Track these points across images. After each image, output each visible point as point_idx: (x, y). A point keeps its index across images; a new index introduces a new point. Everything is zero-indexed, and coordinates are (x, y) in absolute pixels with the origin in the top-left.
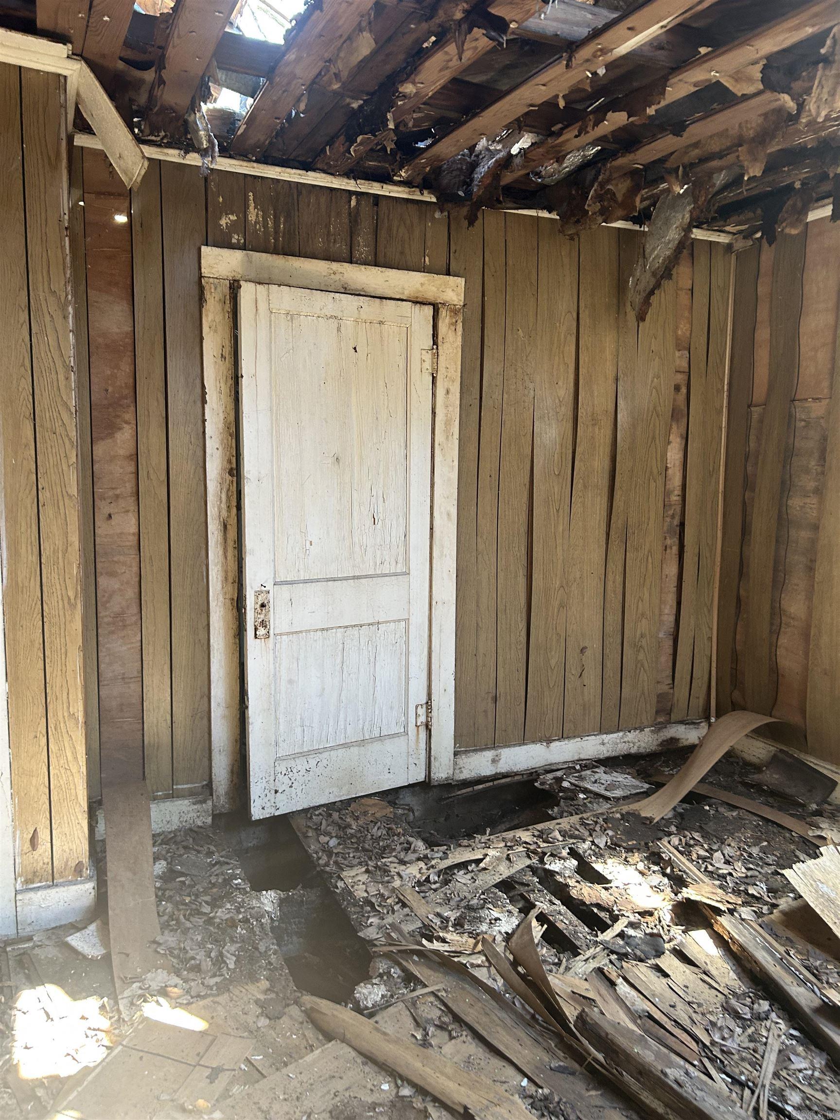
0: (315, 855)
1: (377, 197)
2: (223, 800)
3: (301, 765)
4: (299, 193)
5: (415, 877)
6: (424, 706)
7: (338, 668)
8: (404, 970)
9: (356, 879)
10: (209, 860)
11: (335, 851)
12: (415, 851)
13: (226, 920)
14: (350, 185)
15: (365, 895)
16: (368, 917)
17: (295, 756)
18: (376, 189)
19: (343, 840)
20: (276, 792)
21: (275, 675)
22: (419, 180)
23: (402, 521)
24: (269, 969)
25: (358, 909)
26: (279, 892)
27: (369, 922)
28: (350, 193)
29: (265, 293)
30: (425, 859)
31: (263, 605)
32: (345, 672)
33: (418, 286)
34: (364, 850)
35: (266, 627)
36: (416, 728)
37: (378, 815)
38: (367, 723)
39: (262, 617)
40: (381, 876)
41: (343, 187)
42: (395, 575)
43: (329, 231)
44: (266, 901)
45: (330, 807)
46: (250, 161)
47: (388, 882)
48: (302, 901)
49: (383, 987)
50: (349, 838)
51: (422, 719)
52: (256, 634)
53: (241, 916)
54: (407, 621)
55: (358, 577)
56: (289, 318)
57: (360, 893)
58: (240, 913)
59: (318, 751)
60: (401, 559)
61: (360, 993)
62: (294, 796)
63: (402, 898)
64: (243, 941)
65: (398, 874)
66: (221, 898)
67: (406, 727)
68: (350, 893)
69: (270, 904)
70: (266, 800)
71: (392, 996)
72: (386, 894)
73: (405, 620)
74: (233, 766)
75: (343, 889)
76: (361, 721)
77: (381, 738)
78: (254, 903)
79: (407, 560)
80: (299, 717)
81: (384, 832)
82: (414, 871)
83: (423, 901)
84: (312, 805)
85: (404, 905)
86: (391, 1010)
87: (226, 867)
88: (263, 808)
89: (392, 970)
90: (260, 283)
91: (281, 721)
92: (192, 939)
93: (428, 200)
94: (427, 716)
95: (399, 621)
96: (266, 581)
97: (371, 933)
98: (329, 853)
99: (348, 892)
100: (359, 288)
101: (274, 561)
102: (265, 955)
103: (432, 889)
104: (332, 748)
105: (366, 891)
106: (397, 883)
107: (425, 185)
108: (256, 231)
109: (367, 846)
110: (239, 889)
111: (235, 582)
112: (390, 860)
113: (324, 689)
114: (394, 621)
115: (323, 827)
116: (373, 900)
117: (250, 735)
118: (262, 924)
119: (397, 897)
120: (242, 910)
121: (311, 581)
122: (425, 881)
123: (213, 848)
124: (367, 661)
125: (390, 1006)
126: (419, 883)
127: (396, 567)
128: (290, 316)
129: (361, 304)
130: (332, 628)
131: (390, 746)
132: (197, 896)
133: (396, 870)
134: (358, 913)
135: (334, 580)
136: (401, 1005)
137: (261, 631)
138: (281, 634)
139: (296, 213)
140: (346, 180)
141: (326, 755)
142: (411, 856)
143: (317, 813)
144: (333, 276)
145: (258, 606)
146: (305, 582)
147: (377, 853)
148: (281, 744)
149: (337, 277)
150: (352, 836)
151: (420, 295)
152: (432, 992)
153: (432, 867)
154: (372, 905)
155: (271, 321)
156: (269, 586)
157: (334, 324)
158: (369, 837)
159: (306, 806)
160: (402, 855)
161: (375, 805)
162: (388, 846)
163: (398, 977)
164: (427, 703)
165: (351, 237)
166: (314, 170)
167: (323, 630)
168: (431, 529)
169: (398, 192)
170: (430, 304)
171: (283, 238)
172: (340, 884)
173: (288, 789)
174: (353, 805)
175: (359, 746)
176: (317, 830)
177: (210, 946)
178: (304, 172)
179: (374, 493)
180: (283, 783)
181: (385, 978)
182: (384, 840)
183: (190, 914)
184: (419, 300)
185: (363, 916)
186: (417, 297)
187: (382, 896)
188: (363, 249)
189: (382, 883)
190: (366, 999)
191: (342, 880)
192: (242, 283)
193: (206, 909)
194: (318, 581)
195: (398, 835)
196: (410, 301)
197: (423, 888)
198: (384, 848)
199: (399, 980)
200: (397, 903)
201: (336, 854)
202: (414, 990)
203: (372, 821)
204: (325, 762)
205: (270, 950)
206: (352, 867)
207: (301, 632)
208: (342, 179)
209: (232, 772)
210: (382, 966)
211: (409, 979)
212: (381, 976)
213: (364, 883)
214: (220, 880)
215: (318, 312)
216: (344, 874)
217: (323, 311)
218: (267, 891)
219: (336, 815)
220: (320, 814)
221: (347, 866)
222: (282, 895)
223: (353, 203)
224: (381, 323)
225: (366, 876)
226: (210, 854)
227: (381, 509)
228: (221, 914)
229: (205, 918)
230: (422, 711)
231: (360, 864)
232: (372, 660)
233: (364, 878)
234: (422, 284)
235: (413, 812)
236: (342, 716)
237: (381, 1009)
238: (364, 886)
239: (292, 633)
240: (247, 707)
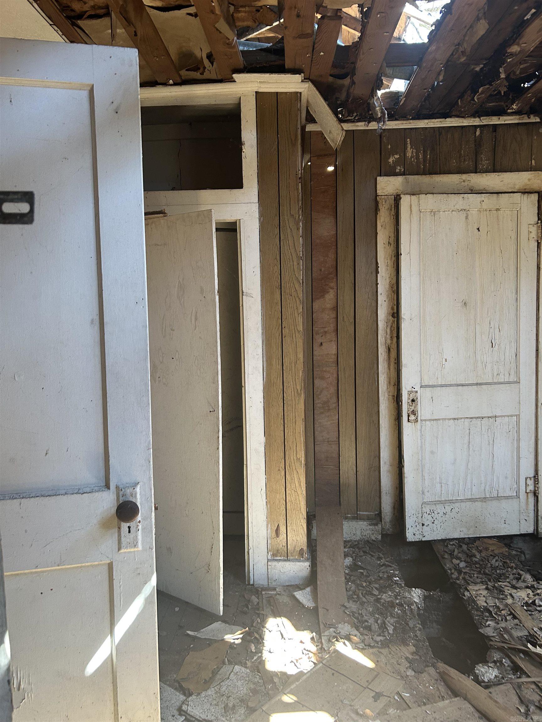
0: (449, 571)
1: (495, 126)
2: (388, 526)
3: (440, 509)
4: (440, 134)
5: (524, 599)
6: (533, 479)
7: (466, 446)
8: (513, 662)
9: (479, 592)
10: (379, 562)
11: (464, 571)
12: (524, 581)
13: (388, 602)
14: (476, 122)
15: (485, 605)
16: (487, 621)
17: (436, 503)
18: (495, 121)
19: (470, 564)
20: (423, 525)
21: (421, 447)
22: (527, 108)
23: (513, 345)
24: (416, 640)
25: (479, 613)
26: (424, 591)
27: (487, 623)
28: (476, 127)
29: (416, 200)
30: (532, 587)
31: (413, 401)
32: (471, 449)
33: (526, 181)
34: (485, 574)
35: (415, 414)
36: (526, 494)
37: (496, 552)
38: (487, 487)
39: (413, 408)
40: (497, 594)
41: (470, 124)
42: (509, 383)
43: (461, 154)
44: (414, 595)
45: (461, 541)
46: (408, 119)
47: (503, 599)
49: (496, 670)
50: (474, 564)
51: (531, 488)
52: (408, 419)
53: (398, 601)
54: (518, 416)
55: (481, 384)
57: (481, 602)
58: (398, 599)
59: (451, 502)
60: (512, 373)
61: (479, 670)
62: (435, 529)
63: (513, 612)
64: (399, 618)
65: (511, 595)
66: (385, 587)
67: (518, 492)
68: (474, 601)
69: (417, 598)
70: (416, 529)
71: (503, 678)
72: (501, 607)
73: (516, 415)
74: (395, 504)
75: (469, 598)
76: (483, 485)
77: (498, 498)
78: (407, 594)
79: (517, 373)
80: (438, 478)
81: (501, 564)
82: (523, 595)
83: (530, 617)
84: (448, 537)
85: (515, 617)
86: (502, 687)
87: (389, 568)
88: (414, 535)
89: (504, 660)
90: (413, 195)
91: (426, 478)
92: (366, 609)
93: (534, 121)
94: (535, 487)
95: (512, 416)
96: (415, 385)
97: (489, 632)
98: (460, 572)
99: (472, 600)
100: (481, 188)
101: (421, 371)
102: (413, 629)
103: (537, 610)
104: (462, 501)
105: (486, 602)
106: (510, 601)
107: (532, 111)
108: (412, 162)
109: (487, 571)
110: (397, 584)
111: (395, 385)
112: (504, 584)
113: (455, 460)
114: (508, 416)
115: (456, 553)
116: (491, 609)
117: (406, 485)
118: (412, 609)
119: (509, 610)
121: (446, 386)
122: (531, 603)
123: (381, 555)
124: (487, 443)
125: (502, 684)
126: (527, 604)
127: (509, 378)
128: (433, 213)
129: (483, 199)
130: (461, 418)
131: (504, 504)
132: (370, 583)
133: (509, 592)
134: (480, 616)
135: (463, 385)
136: (509, 686)
137: (412, 417)
138: (425, 420)
139: (438, 147)
140: (473, 119)
141: (457, 505)
142: (521, 584)
143: (451, 543)
144: (463, 183)
145: (410, 401)
146: (442, 386)
147: (495, 578)
148: (426, 494)
149: (466, 184)
150: (476, 563)
151: (528, 187)
152: (534, 683)
153: (538, 594)
154: (490, 612)
155: (420, 218)
156: (417, 388)
157: (463, 215)
158: (489, 565)
159: (443, 538)
160: (514, 582)
161: (493, 544)
162: (503, 574)
163: (508, 666)
164: (535, 477)
165: (476, 156)
166: (451, 117)
167: (455, 419)
168: (537, 350)
169: (511, 120)
170: (536, 192)
171: (429, 163)
172: (467, 594)
173: (431, 524)
174: (477, 543)
175: (482, 501)
176: (451, 554)
177: (377, 616)
178: (444, 119)
179: (492, 325)
180: (427, 519)
181: (498, 664)
182: (500, 569)
183: (366, 594)
184: (527, 190)
185: (483, 619)
186: (525, 189)
187: (498, 608)
188: (485, 163)
189: (498, 599)
190: (483, 676)
191: (468, 591)
192: (402, 196)
193: (376, 592)
194: (451, 385)
195: (512, 568)
196: (519, 192)
197: (530, 608)
198: (500, 575)
199: (509, 668)
200: (509, 615)
201: (464, 573)
202: (520, 677)
203: (491, 555)
204: (457, 510)
205: (416, 627)
206: (476, 583)
207: (439, 419)
208: (469, 119)
209: (394, 508)
210: (496, 656)
211: (516, 669)
212: (495, 662)
213: (484, 596)
214: (385, 576)
215: (453, 208)
216: (470, 587)
217: (456, 207)
218: (415, 588)
219: (465, 547)
220: (453, 544)
221: (472, 582)
222: (426, 593)
223: (478, 133)
224: (498, 210)
225: (486, 592)
226: (379, 558)
227: (497, 337)
228: (386, 597)
229: (375, 598)
230: (531, 482)
231: (482, 582)
232: (491, 442)
233: (485, 593)
234: (529, 180)
235: (525, 555)
236: (469, 479)
237: (494, 685)
238: (484, 599)
239: (433, 420)
240: (403, 466)
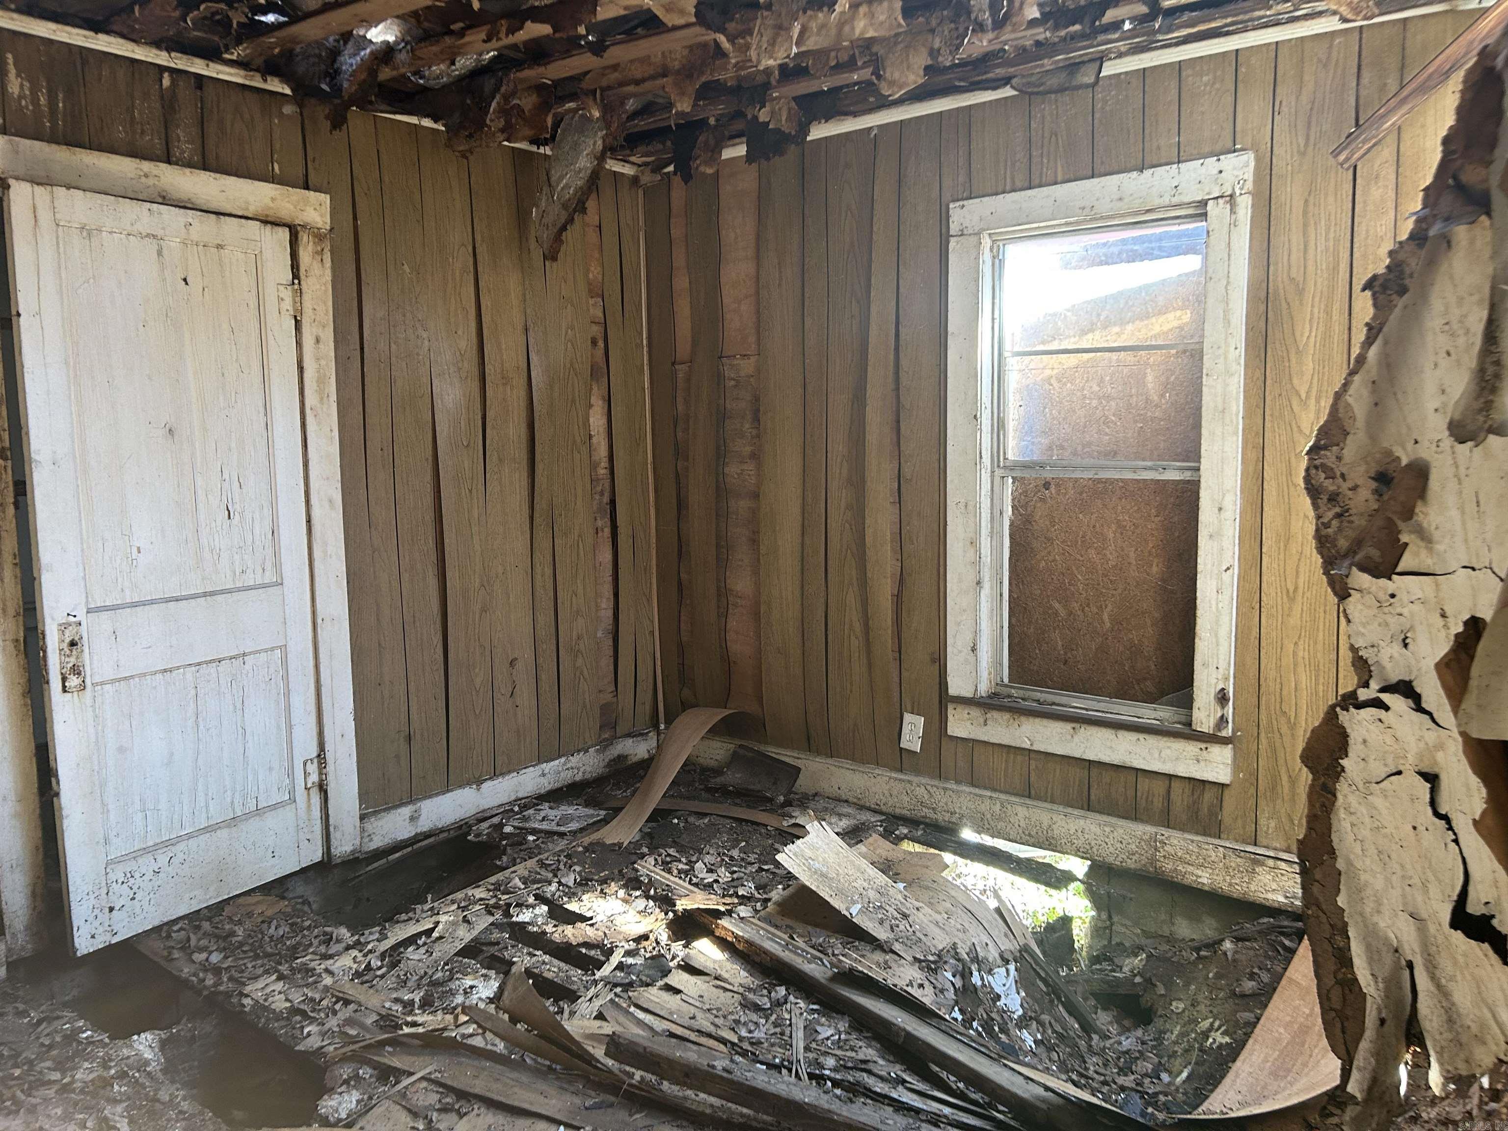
0: (194, 978)
1: (199, 77)
2: (21, 938)
3: (146, 864)
4: (85, 62)
5: (351, 968)
6: (316, 761)
7: (191, 722)
8: (376, 1066)
9: (268, 990)
10: (26, 1021)
11: (225, 966)
12: (338, 941)
13: (92, 1081)
14: (161, 58)
15: (288, 1005)
16: (302, 1028)
17: (134, 856)
18: (198, 66)
19: (228, 950)
20: (111, 909)
21: (97, 742)
22: (259, 61)
23: (267, 512)
24: (184, 1119)
25: (283, 1023)
26: (157, 1032)
27: (306, 1031)
28: (162, 69)
29: (48, 198)
30: (357, 945)
31: (73, 644)
32: (201, 727)
33: (267, 201)
34: (268, 955)
35: (79, 674)
36: (306, 792)
37: (269, 913)
38: (237, 795)
39: (73, 660)
40: (303, 978)
41: (150, 60)
42: (264, 586)
43: (133, 118)
44: (141, 1047)
45: (194, 918)
46: (8, 9)
47: (316, 982)
48: (194, 1036)
49: (354, 1092)
50: (238, 948)
51: (314, 778)
52: (64, 687)
53: (113, 1072)
54: (284, 648)
55: (212, 594)
56: (85, 234)
57: (279, 1004)
58: (110, 1068)
59: (169, 843)
60: (269, 566)
61: (326, 1107)
62: (138, 911)
63: (341, 995)
64: (129, 1099)
65: (327, 970)
66: (71, 1059)
67: (292, 792)
68: (266, 1009)
69: (148, 1050)
70: (96, 923)
71: (370, 1098)
72: (317, 996)
73: (280, 647)
74: (35, 885)
75: (253, 1006)
76: (229, 793)
77: (259, 812)
78: (125, 1052)
79: (277, 566)
80: (137, 799)
81: (287, 929)
83: (372, 991)
84: (165, 920)
85: (347, 1002)
86: (376, 1111)
87: (57, 1024)
88: (93, 937)
89: (361, 1072)
90: (38, 184)
91: (111, 807)
92: (49, 1116)
93: (280, 90)
94: (320, 774)
95: (272, 649)
96: (73, 610)
97: (314, 1042)
98: (217, 971)
99: (261, 1008)
100: (184, 196)
101: (84, 578)
102: (171, 1104)
103: (377, 976)
104: (190, 836)
105: (287, 1000)
106: (328, 981)
107: (270, 69)
108: (21, 108)
109: (269, 950)
110: (93, 1043)
111: (18, 614)
112: (308, 958)
113: (172, 754)
114: (266, 650)
115: (193, 942)
116: (302, 1007)
117: (66, 834)
118: (149, 1073)
119: (333, 996)
120: (113, 1064)
121: (143, 604)
122: (364, 970)
123: (21, 1007)
124: (231, 708)
125: (372, 1108)
126: (358, 974)
127: (262, 577)
128: (87, 232)
129: (190, 220)
130: (178, 668)
131: (271, 821)
132: (31, 1063)
133: (323, 966)
134: (286, 1026)
135: (177, 599)
136: (387, 1103)
137: (73, 681)
138: (102, 683)
139: (82, 89)
140: (155, 51)
141: (182, 846)
142: (334, 948)
143: (175, 928)
144: (143, 179)
145: (65, 645)
146: (134, 605)
147: (286, 955)
148: (114, 840)
149: (151, 181)
150: (241, 944)
151: (270, 213)
152: (423, 1078)
153: (370, 951)
154: (303, 1013)
155: (57, 238)
156: (81, 616)
157: (151, 246)
158: (267, 939)
159: (157, 923)
160: (323, 949)
161: (258, 903)
162: (299, 944)
163: (371, 1076)
164: (319, 756)
165: (166, 128)
166: (108, 32)
167: (165, 671)
168: (309, 521)
169: (231, 74)
170: (285, 225)
171: (63, 121)
172: (247, 1001)
173: (129, 903)
174: (228, 910)
175: (229, 826)
176: (185, 947)
177: (81, 1116)
178: (91, 34)
179: (226, 476)
180: (120, 895)
181: (352, 1083)
182: (288, 938)
183: (31, 1088)
184: (269, 219)
185: (294, 1028)
186: (267, 216)
187: (312, 1000)
188: (185, 147)
189: (307, 985)
190: (337, 1111)
191: (247, 996)
192: (12, 182)
193: (56, 1076)
194: (152, 602)
195: (309, 928)
196: (257, 220)
197: (366, 978)
198: (294, 948)
199: (372, 1080)
200: (336, 1003)
201: (226, 969)
202: (397, 1083)
203: (263, 922)
204: (181, 856)
205: (177, 1096)
206: (256, 978)
207: (132, 677)
208: (148, 48)
209: (34, 894)
210: (346, 1071)
211: (386, 1074)
212: (346, 1082)
213: (280, 993)
214: (58, 1039)
215: (129, 228)
216: (247, 989)
217: (135, 227)
218: (139, 1034)
219: (206, 925)
220: (181, 929)
221: (249, 979)
222: (163, 1035)
223: (166, 81)
224: (219, 247)
225: (281, 983)
226: (24, 1014)
227: (237, 498)
228: (84, 1073)
229: (56, 1087)
230: (313, 768)
231: (267, 972)
232: (239, 706)
233: (279, 986)
234: (273, 199)
235: (309, 904)
236: (200, 787)
237: (360, 1116)
238: (282, 996)
239: (119, 680)
240: (57, 794)
